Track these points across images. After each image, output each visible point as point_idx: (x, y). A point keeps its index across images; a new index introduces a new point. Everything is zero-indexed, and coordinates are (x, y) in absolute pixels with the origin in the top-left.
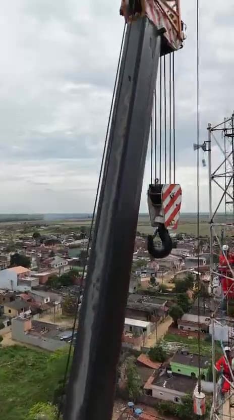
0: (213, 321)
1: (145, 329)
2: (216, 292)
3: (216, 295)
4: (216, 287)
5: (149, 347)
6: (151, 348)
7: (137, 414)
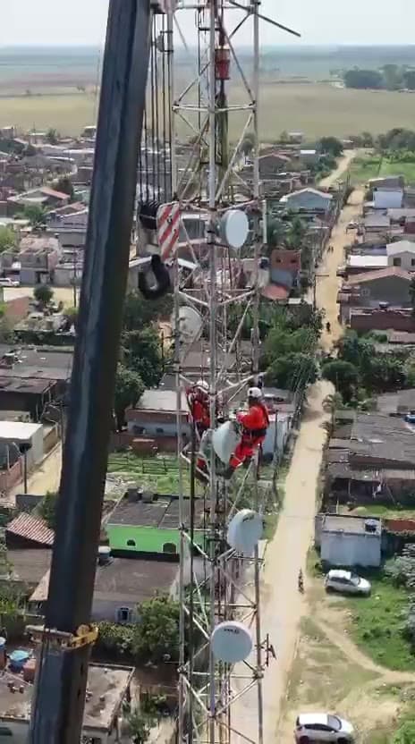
0: (180, 379)
1: (25, 446)
2: (185, 327)
3: (184, 332)
4: (183, 319)
5: (43, 493)
6: (49, 496)
7: (17, 665)
